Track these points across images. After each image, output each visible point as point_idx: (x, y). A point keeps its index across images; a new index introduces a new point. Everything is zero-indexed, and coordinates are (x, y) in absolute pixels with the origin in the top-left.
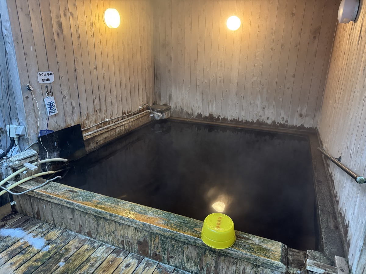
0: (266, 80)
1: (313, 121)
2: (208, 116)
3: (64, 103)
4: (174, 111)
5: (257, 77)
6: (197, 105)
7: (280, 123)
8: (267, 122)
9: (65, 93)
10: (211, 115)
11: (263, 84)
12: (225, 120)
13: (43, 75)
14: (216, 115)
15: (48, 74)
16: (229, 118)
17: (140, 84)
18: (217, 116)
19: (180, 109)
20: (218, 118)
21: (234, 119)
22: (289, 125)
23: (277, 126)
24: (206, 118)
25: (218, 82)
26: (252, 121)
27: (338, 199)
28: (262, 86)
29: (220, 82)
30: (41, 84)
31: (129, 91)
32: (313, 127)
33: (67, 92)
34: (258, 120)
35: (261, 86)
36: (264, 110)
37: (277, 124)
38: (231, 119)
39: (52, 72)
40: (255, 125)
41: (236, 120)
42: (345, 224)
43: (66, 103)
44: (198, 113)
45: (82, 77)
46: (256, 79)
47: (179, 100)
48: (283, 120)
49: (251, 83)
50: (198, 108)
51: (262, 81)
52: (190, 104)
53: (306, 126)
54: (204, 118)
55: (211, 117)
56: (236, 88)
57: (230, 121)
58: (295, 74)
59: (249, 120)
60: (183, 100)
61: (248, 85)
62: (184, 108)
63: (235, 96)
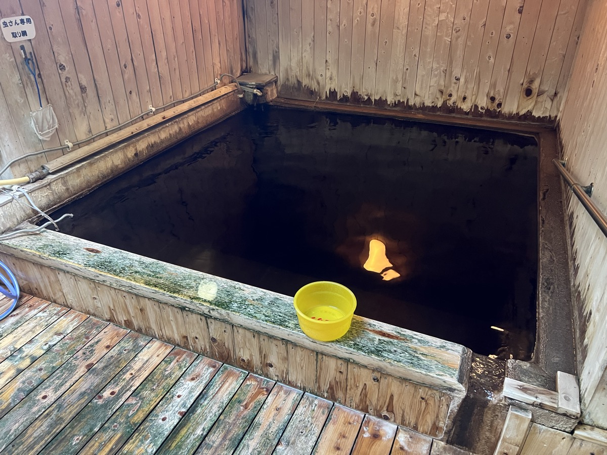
0: (465, 19)
1: (551, 103)
2: (349, 95)
3: (64, 80)
4: (285, 86)
5: (446, 14)
6: (328, 74)
7: (486, 108)
8: (462, 107)
9: (62, 59)
10: (354, 94)
11: (458, 29)
12: (381, 103)
13: (11, 24)
14: (365, 94)
15: (22, 21)
16: (390, 100)
17: (213, 33)
18: (367, 95)
19: (296, 82)
21: (399, 101)
22: (503, 112)
23: (481, 115)
24: (345, 99)
25: (369, 26)
26: (433, 104)
27: (578, 264)
28: (457, 32)
29: (373, 24)
30: (10, 43)
31: (192, 48)
32: (550, 116)
33: (67, 57)
34: (445, 103)
35: (454, 32)
36: (458, 82)
37: (481, 111)
38: (393, 102)
39: (28, 17)
40: (438, 113)
41: (403, 102)
42: (584, 314)
43: (67, 79)
44: (330, 90)
45: (94, 25)
46: (444, 18)
47: (294, 64)
48: (493, 103)
49: (435, 26)
50: (331, 79)
51: (455, 22)
52: (314, 71)
53: (536, 114)
54: (341, 100)
55: (355, 97)
56: (404, 37)
57: (391, 105)
58: (523, 7)
59: (428, 103)
60: (301, 64)
61: (429, 32)
62: (303, 80)
63: (402, 54)
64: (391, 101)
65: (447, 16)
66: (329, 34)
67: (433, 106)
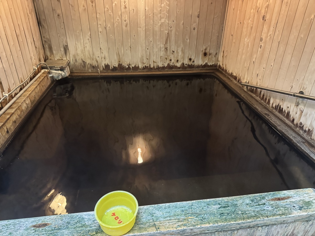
1: (215, 58)
2: (117, 66)
4: (75, 66)
6: (103, 56)
7: (188, 64)
8: (177, 65)
10: (120, 65)
11: (171, 26)
12: (136, 68)
16: (141, 66)
18: (127, 65)
20: (129, 67)
21: (145, 66)
24: (115, 69)
26: (163, 66)
29: (126, 26)
32: (215, 64)
34: (168, 64)
35: (169, 28)
36: (174, 53)
38: (143, 67)
41: (148, 66)
44: (105, 64)
47: (79, 52)
48: (191, 61)
49: (160, 26)
50: (105, 58)
51: (169, 23)
52: (93, 54)
53: (209, 64)
54: (113, 69)
55: (121, 67)
56: (144, 32)
57: (141, 69)
58: (199, 14)
59: (161, 65)
60: (84, 51)
61: (157, 28)
62: (87, 60)
63: (144, 41)
65: (165, 20)
66: (100, 32)
67: (163, 67)
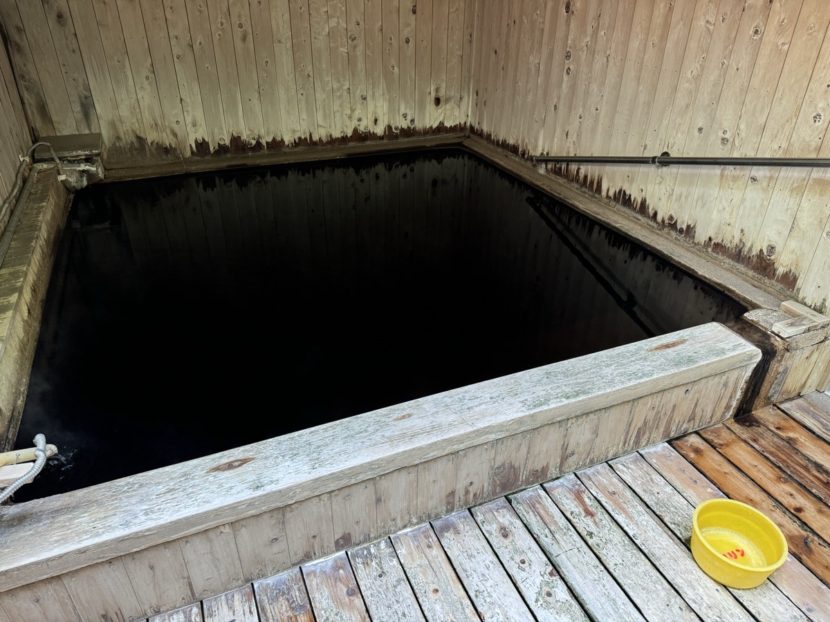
0: (359, 25)
1: (458, 110)
2: (227, 142)
4: (115, 150)
5: (336, 19)
6: (189, 120)
7: (400, 127)
8: (375, 132)
10: (236, 140)
11: (353, 36)
12: (276, 145)
14: (251, 137)
16: (288, 139)
18: (254, 139)
19: (134, 140)
21: (300, 138)
22: (418, 129)
23: (396, 137)
25: (239, 43)
26: (342, 135)
28: (353, 40)
29: (244, 39)
32: (460, 124)
34: (355, 131)
35: (349, 40)
36: (365, 102)
37: (396, 132)
38: (293, 142)
41: (306, 139)
44: (196, 141)
46: (336, 25)
48: (405, 120)
49: (326, 35)
50: (194, 125)
51: (349, 28)
52: (163, 117)
53: (448, 124)
54: (217, 152)
55: (238, 145)
56: (290, 53)
57: (290, 146)
58: (415, 6)
61: (320, 43)
62: (147, 133)
63: (292, 76)
64: (290, 140)
65: (338, 21)
66: (178, 59)
